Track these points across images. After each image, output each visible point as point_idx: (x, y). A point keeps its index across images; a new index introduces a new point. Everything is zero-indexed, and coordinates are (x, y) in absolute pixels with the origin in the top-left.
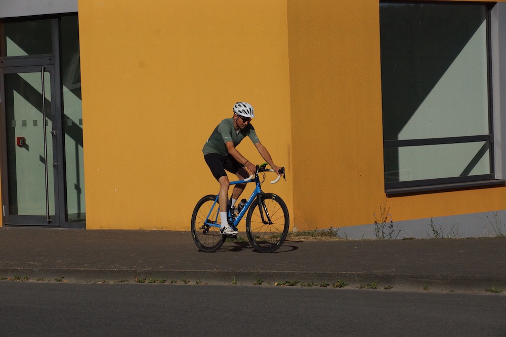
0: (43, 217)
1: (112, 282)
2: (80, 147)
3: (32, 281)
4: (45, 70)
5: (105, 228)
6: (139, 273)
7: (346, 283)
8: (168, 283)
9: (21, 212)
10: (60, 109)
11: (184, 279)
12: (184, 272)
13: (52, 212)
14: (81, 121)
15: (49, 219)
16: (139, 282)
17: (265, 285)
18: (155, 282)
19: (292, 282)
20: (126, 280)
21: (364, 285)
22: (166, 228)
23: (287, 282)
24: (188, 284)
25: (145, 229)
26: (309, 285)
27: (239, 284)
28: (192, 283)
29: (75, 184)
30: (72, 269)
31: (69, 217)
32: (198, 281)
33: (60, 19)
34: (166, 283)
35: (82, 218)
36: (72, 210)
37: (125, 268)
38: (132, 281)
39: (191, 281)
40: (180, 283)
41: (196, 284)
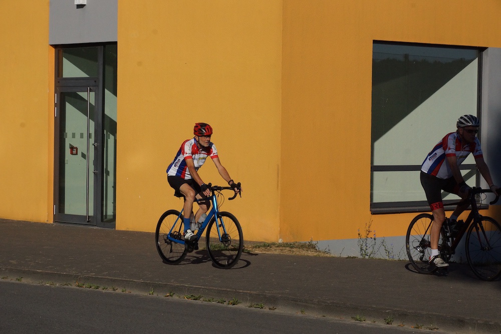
1: (57, 285)
4: (90, 90)
5: (130, 230)
6: (80, 278)
7: (239, 301)
9: (67, 211)
10: (101, 125)
11: (114, 287)
12: (114, 280)
13: (91, 213)
16: (78, 286)
17: (175, 298)
18: (91, 287)
19: (197, 296)
20: (69, 284)
21: (253, 304)
23: (192, 296)
24: (117, 291)
26: (209, 301)
27: (155, 295)
30: (32, 270)
31: (107, 218)
32: (124, 290)
33: (104, 47)
34: (99, 289)
38: (74, 286)
39: (119, 289)
40: (110, 290)
41: (122, 292)
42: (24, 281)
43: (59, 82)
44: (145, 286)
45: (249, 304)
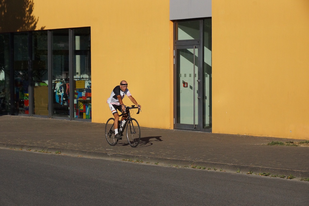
1: (180, 167)
3: (144, 163)
4: (195, 47)
5: (221, 133)
6: (194, 163)
7: (294, 177)
11: (215, 168)
12: (215, 164)
13: (197, 123)
15: (195, 127)
16: (193, 168)
17: (254, 175)
18: (200, 168)
19: (267, 174)
20: (187, 166)
21: (303, 178)
22: (251, 134)
23: (264, 173)
24: (217, 171)
25: (240, 134)
26: (275, 176)
27: (241, 173)
33: (204, 20)
34: (206, 169)
36: (207, 122)
38: (190, 167)
39: (218, 169)
40: (212, 170)
41: (220, 171)
42: (160, 164)
43: (176, 43)
44: (235, 167)
45: (300, 179)
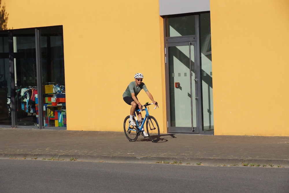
0: (190, 128)
1: (229, 166)
2: (210, 88)
3: (184, 164)
4: (191, 44)
5: (225, 135)
6: (245, 160)
8: (261, 166)
9: (177, 125)
10: (199, 66)
11: (271, 164)
12: (271, 160)
13: (195, 125)
14: (211, 73)
15: (193, 129)
18: (254, 166)
20: (237, 165)
22: (260, 134)
24: (273, 167)
25: (248, 135)
28: (275, 166)
29: (208, 109)
30: (206, 158)
31: (204, 128)
32: (279, 166)
33: (200, 15)
34: (260, 166)
35: (211, 129)
36: (206, 124)
37: (236, 158)
38: (241, 165)
40: (269, 167)
42: (202, 165)
43: (167, 40)
